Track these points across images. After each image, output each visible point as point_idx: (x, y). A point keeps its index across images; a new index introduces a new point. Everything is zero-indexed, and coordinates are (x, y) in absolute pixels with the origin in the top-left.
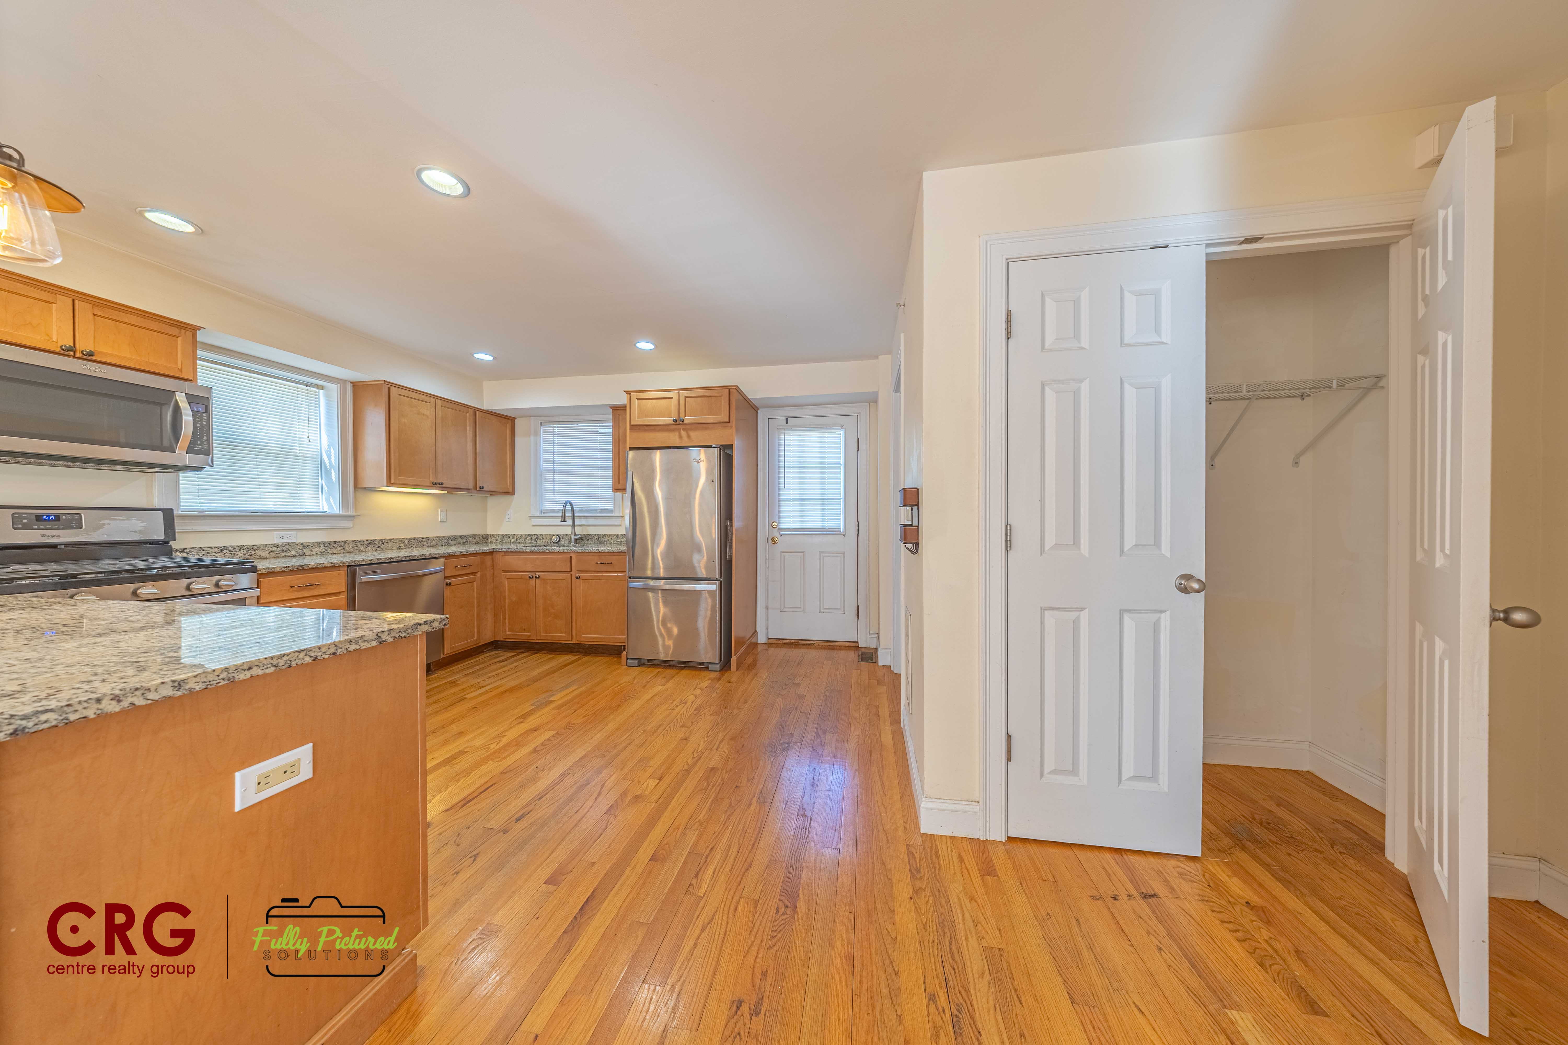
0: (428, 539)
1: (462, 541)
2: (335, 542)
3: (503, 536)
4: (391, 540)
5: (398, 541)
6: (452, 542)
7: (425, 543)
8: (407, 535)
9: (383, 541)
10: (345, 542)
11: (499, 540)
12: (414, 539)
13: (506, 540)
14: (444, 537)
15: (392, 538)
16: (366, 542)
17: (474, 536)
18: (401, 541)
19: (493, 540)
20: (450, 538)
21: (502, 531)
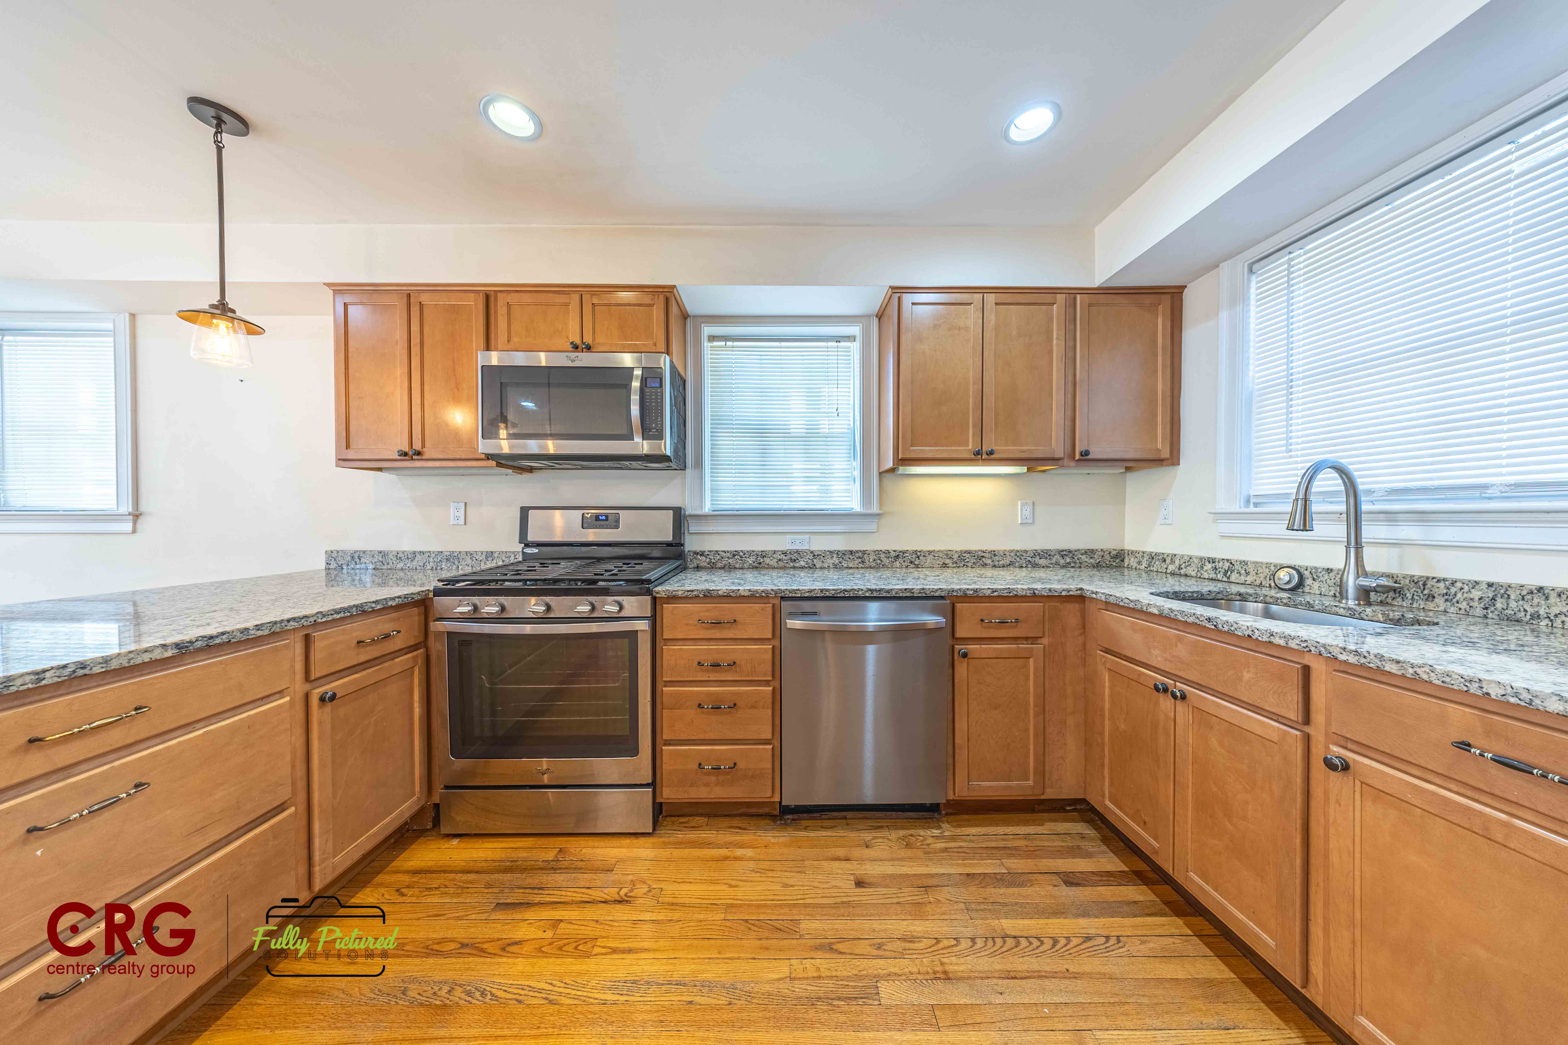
0: (994, 553)
1: (1062, 562)
2: (851, 552)
3: (1152, 557)
4: (930, 552)
5: (941, 555)
6: (1043, 562)
7: (989, 561)
8: (958, 545)
9: (917, 554)
10: (864, 552)
11: (1144, 564)
12: (969, 552)
13: (1157, 565)
14: (1026, 552)
15: (931, 549)
16: (893, 554)
17: (1090, 552)
18: (947, 555)
19: (1133, 562)
20: (1037, 554)
21: (1151, 547)
